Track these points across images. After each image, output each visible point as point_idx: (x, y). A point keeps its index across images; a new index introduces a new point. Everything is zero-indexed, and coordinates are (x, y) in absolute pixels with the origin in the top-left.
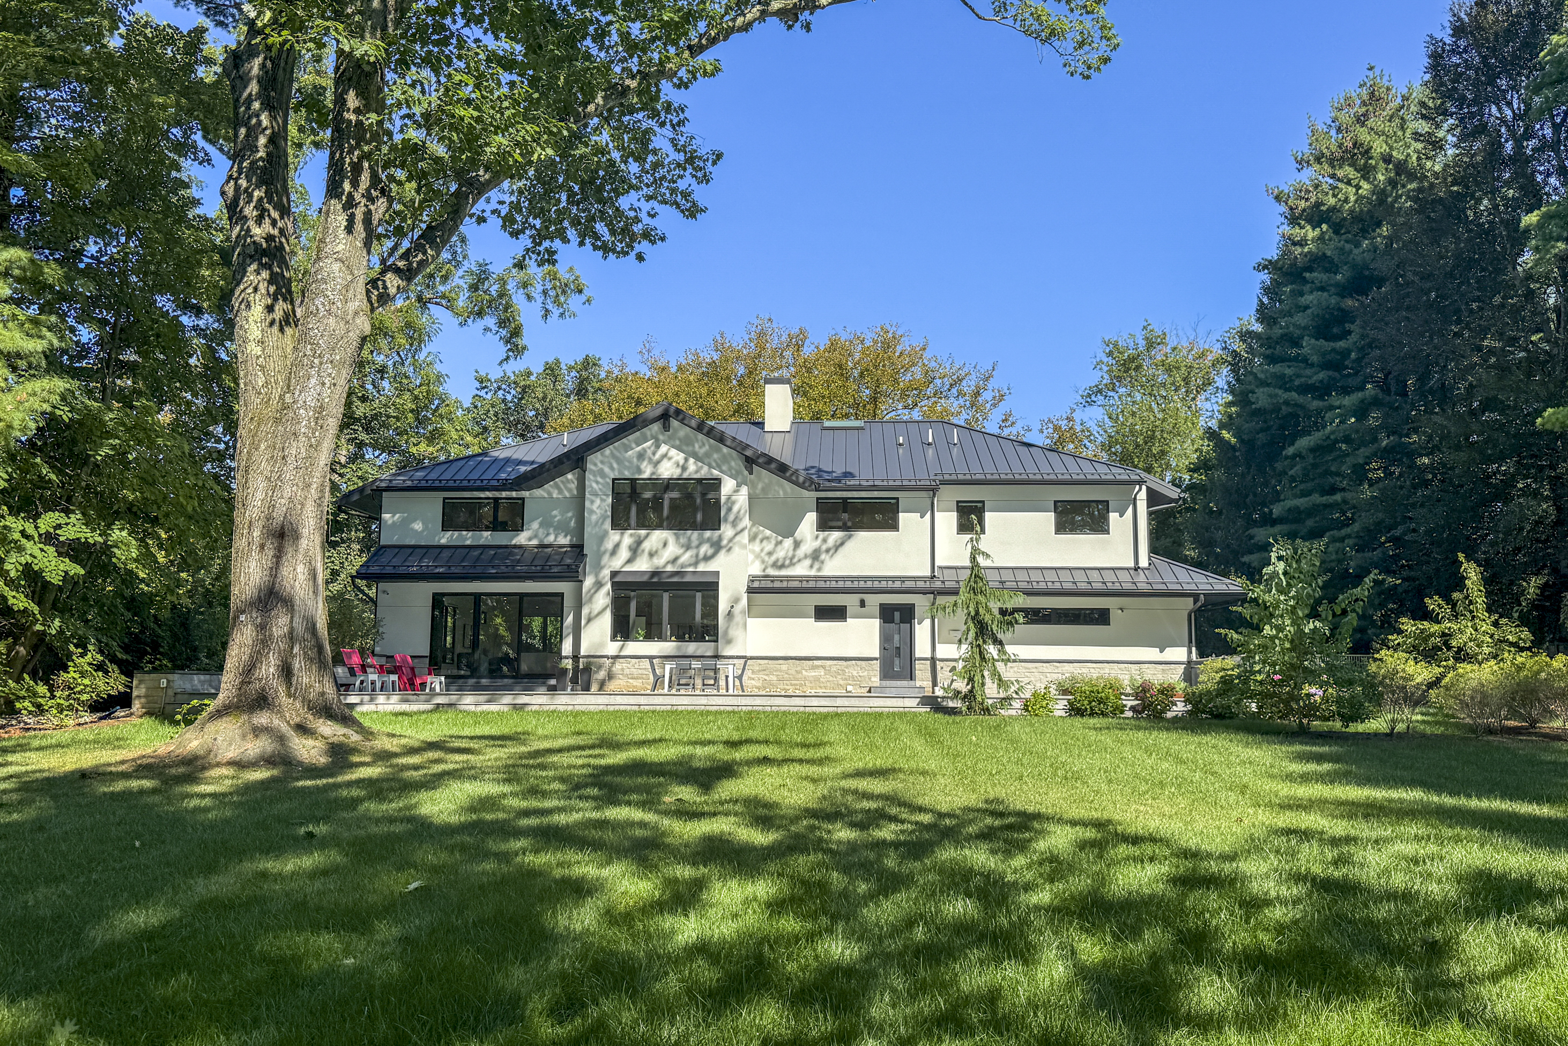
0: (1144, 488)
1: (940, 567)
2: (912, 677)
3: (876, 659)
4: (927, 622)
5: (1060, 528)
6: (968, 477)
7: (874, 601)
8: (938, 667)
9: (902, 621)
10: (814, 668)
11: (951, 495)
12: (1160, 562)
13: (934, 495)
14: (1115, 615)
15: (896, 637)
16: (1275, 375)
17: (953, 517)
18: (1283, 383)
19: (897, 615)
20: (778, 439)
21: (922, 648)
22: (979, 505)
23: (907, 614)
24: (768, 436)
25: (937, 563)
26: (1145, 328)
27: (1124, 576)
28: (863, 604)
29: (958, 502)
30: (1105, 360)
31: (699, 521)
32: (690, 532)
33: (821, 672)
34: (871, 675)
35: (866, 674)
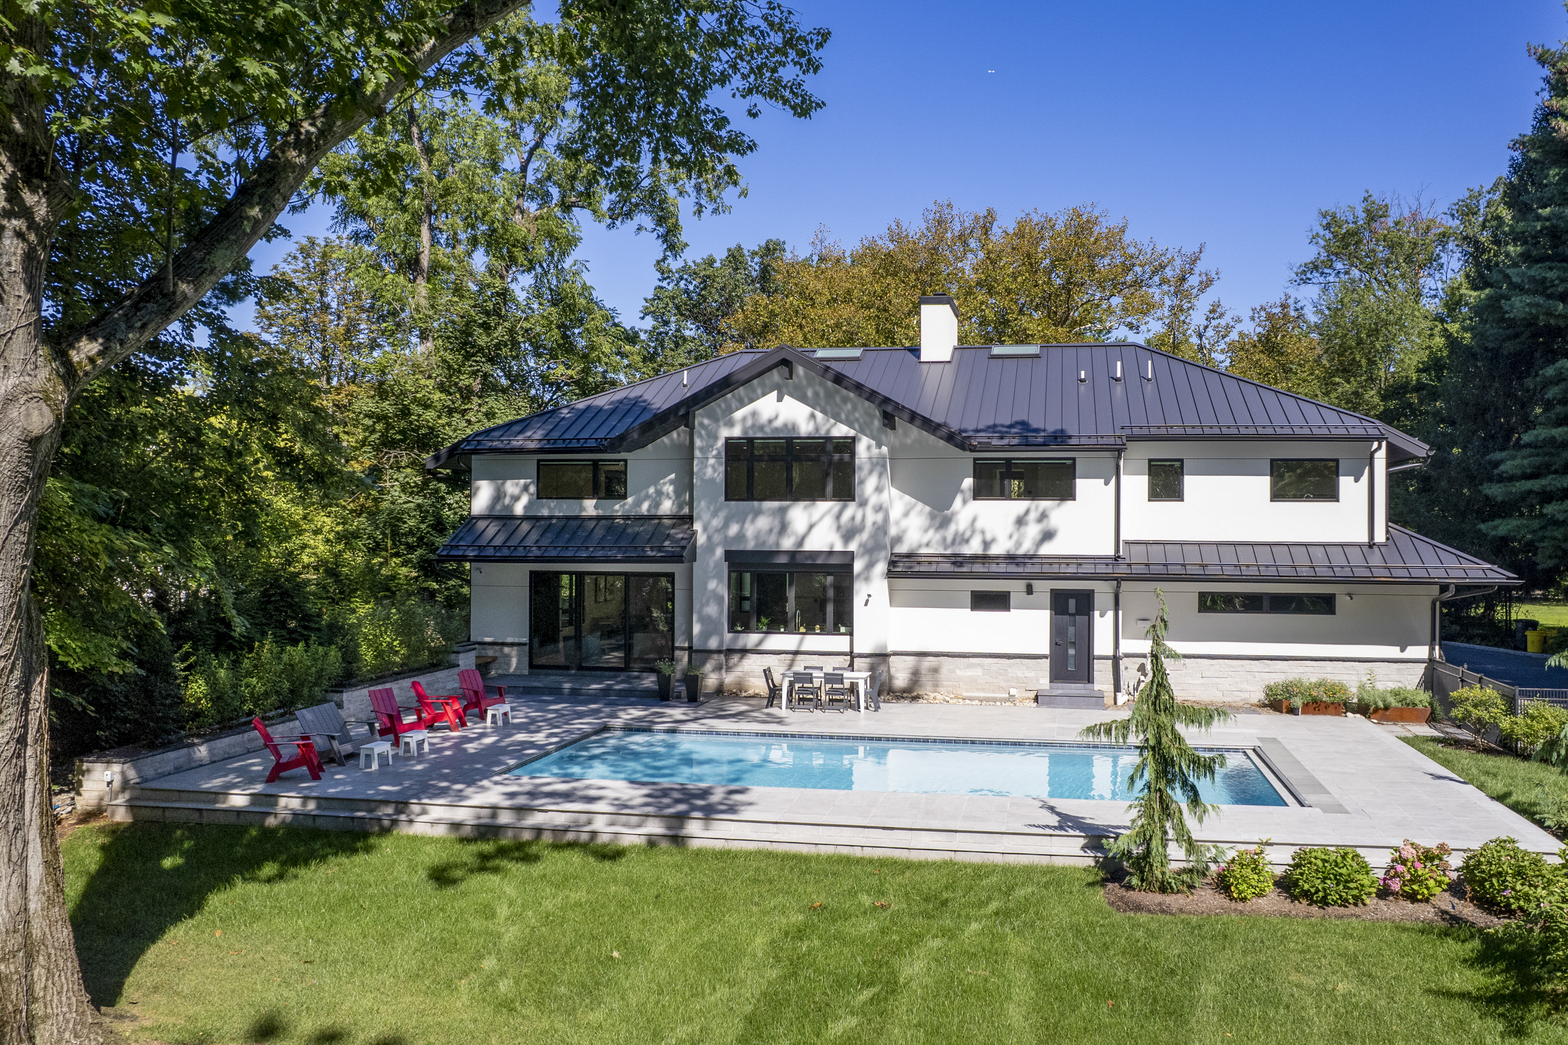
0: (1384, 444)
1: (1127, 543)
2: (1090, 679)
3: (1045, 657)
4: (1110, 614)
5: (1277, 495)
6: (1163, 431)
7: (1043, 588)
8: (1122, 667)
9: (1079, 612)
10: (969, 666)
11: (1140, 454)
12: (1403, 536)
13: (1119, 457)
14: (1342, 602)
15: (1071, 630)
16: (1532, 279)
17: (1142, 481)
18: (1541, 287)
19: (1072, 603)
20: (936, 370)
21: (1102, 643)
22: (1177, 464)
23: (1085, 603)
24: (925, 367)
25: (1123, 537)
26: (1365, 200)
27: (1356, 558)
28: (1030, 590)
29: (1150, 461)
30: (1322, 232)
31: (829, 489)
32: (819, 503)
33: (978, 672)
34: (1040, 675)
35: (1032, 674)
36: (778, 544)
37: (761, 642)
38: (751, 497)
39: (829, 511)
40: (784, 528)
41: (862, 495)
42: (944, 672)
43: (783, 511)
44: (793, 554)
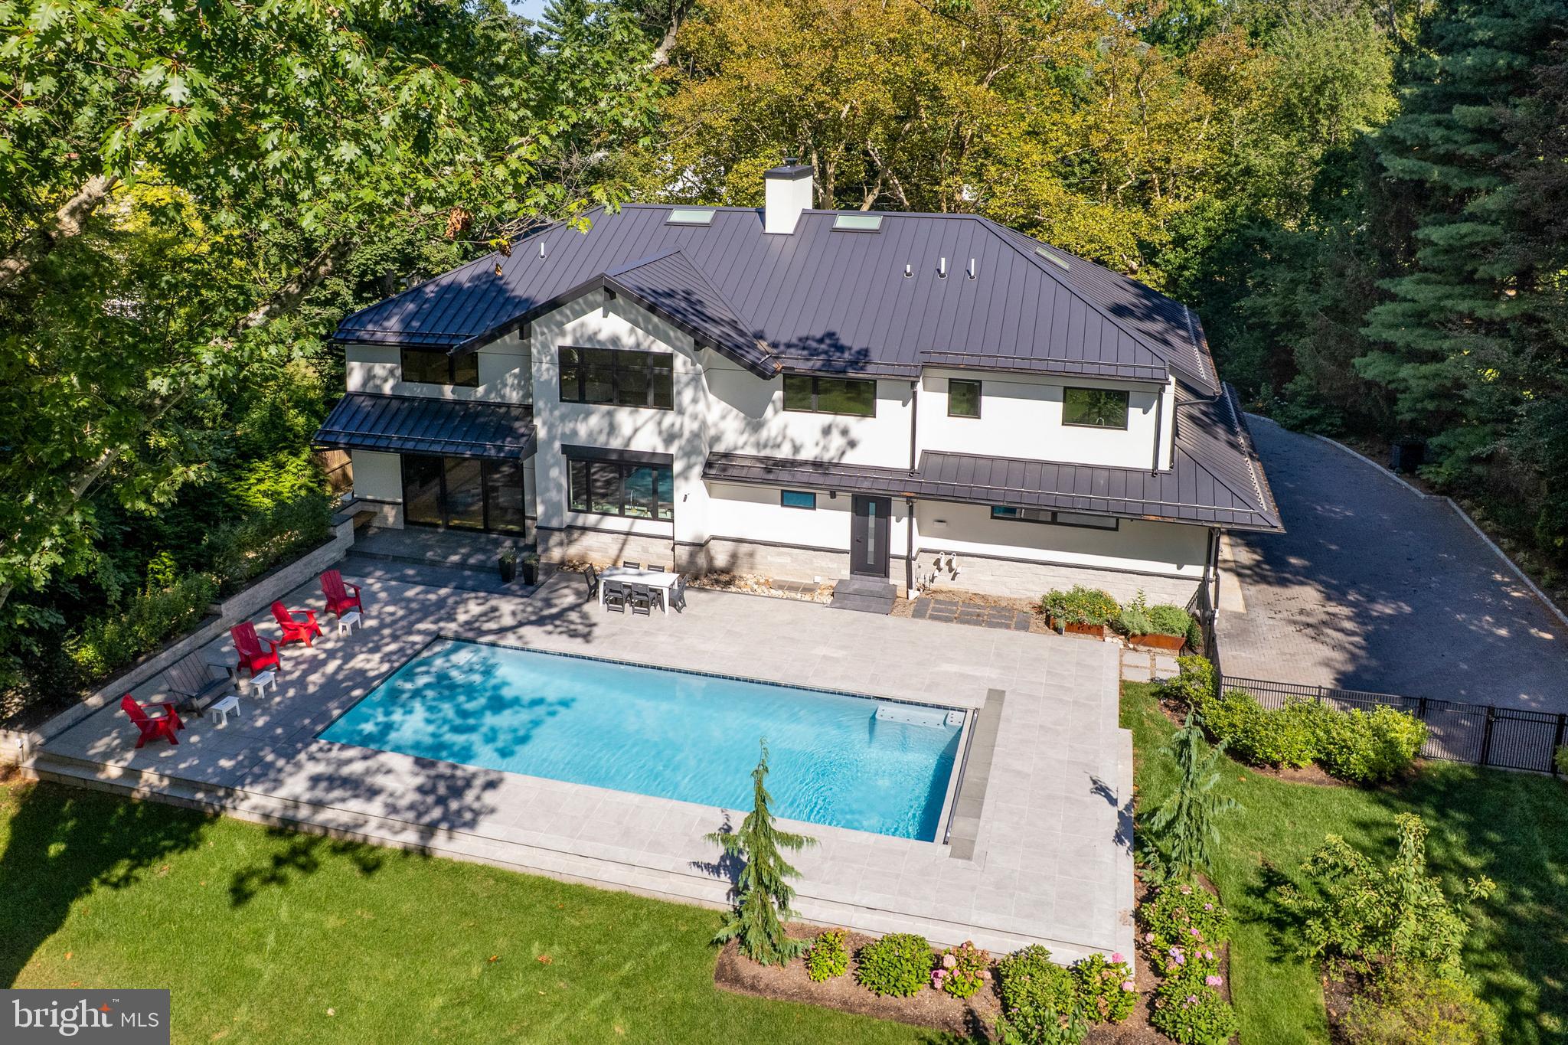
1: (923, 454)
2: (886, 575)
3: (846, 550)
5: (1068, 420)
6: (960, 359)
7: (845, 493)
8: (914, 567)
9: (878, 513)
10: (779, 554)
11: (939, 377)
13: (916, 381)
17: (943, 398)
19: (872, 505)
20: (777, 245)
21: (898, 545)
22: (975, 385)
23: (883, 505)
24: (768, 239)
25: (919, 447)
27: (1135, 487)
28: (833, 497)
29: (951, 382)
31: (651, 398)
32: (642, 410)
33: (786, 560)
34: (842, 568)
35: (835, 566)
36: (607, 443)
37: (599, 521)
38: (582, 400)
39: (651, 418)
40: (612, 429)
41: (680, 405)
42: (758, 558)
43: (610, 414)
44: (621, 452)
